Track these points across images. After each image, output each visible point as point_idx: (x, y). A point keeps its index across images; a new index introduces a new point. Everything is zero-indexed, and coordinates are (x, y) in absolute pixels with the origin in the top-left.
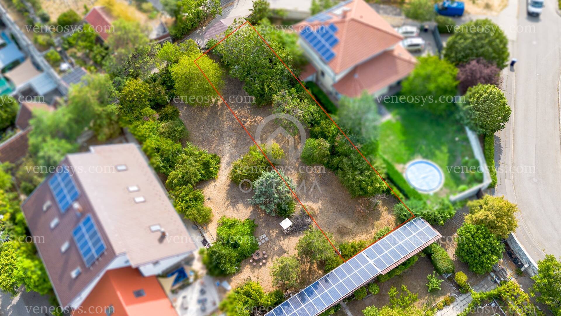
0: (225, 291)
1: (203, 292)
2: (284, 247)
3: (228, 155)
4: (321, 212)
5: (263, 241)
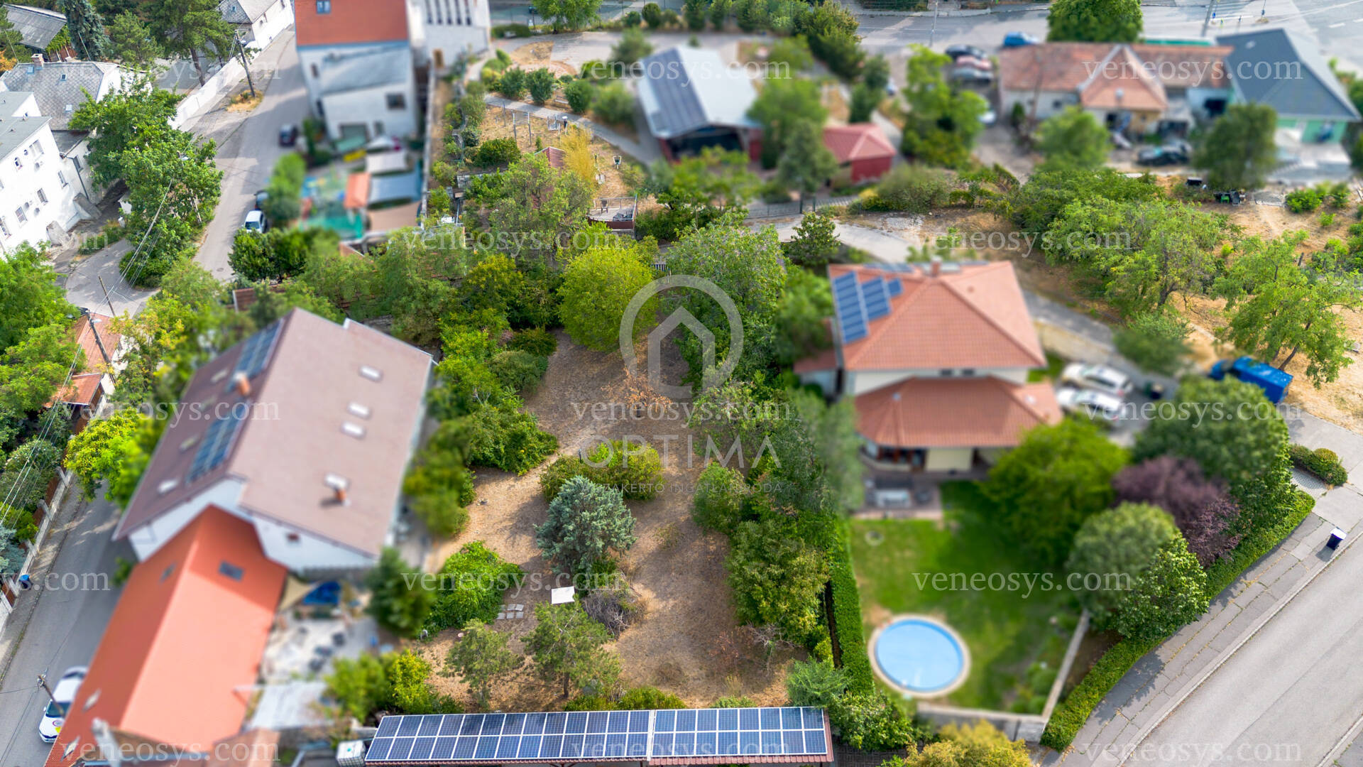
1: (339, 640)
4: (657, 621)
5: (510, 616)
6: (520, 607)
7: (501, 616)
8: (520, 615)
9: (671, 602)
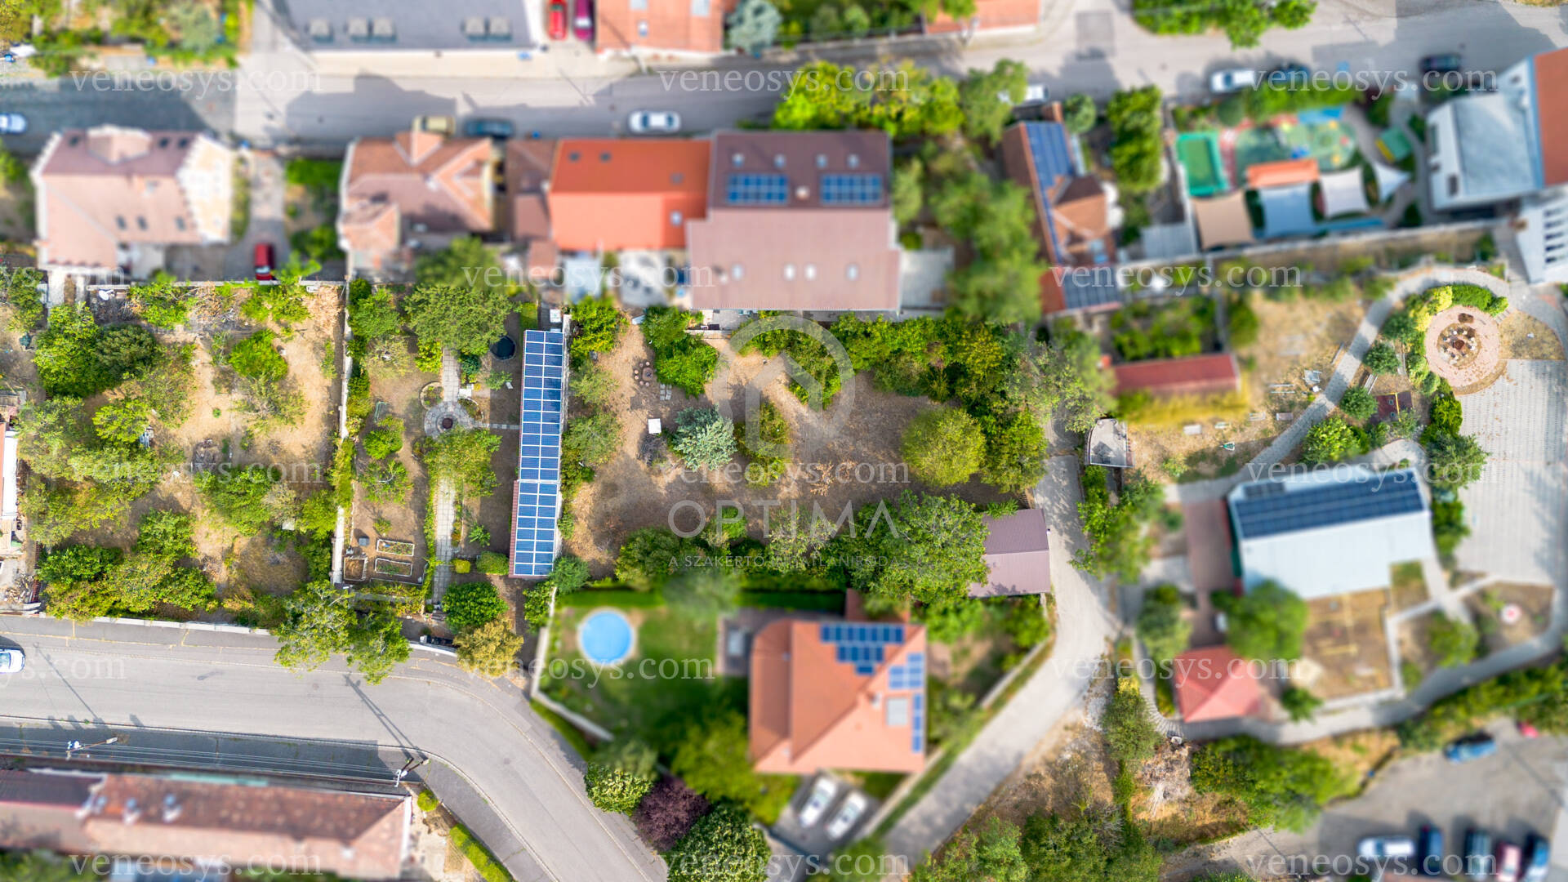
0: (634, 315)
1: (648, 290)
2: (639, 412)
3: (815, 425)
4: (651, 483)
5: (662, 392)
6: (668, 397)
7: (663, 386)
8: (662, 398)
9: (664, 492)
